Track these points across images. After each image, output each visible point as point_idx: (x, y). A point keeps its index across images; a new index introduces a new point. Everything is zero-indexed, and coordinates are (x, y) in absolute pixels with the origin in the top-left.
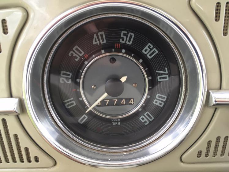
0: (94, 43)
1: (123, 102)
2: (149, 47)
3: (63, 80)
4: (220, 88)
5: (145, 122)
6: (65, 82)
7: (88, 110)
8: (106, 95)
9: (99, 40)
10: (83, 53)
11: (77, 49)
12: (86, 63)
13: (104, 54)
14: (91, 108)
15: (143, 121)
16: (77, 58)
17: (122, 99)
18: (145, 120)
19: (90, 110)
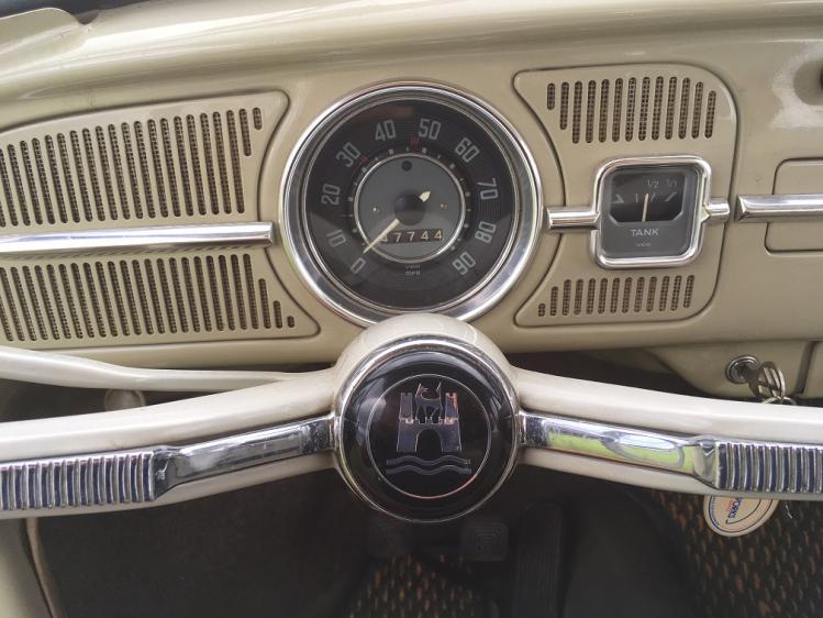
0: (377, 138)
1: (425, 235)
2: (465, 144)
3: (325, 199)
4: (564, 204)
5: (462, 269)
6: (329, 203)
7: (367, 249)
8: (396, 222)
9: (385, 133)
10: (359, 154)
11: (349, 148)
12: (364, 170)
13: (393, 156)
14: (371, 246)
15: (459, 269)
16: (349, 162)
17: (423, 231)
18: (462, 266)
19: (371, 250)
